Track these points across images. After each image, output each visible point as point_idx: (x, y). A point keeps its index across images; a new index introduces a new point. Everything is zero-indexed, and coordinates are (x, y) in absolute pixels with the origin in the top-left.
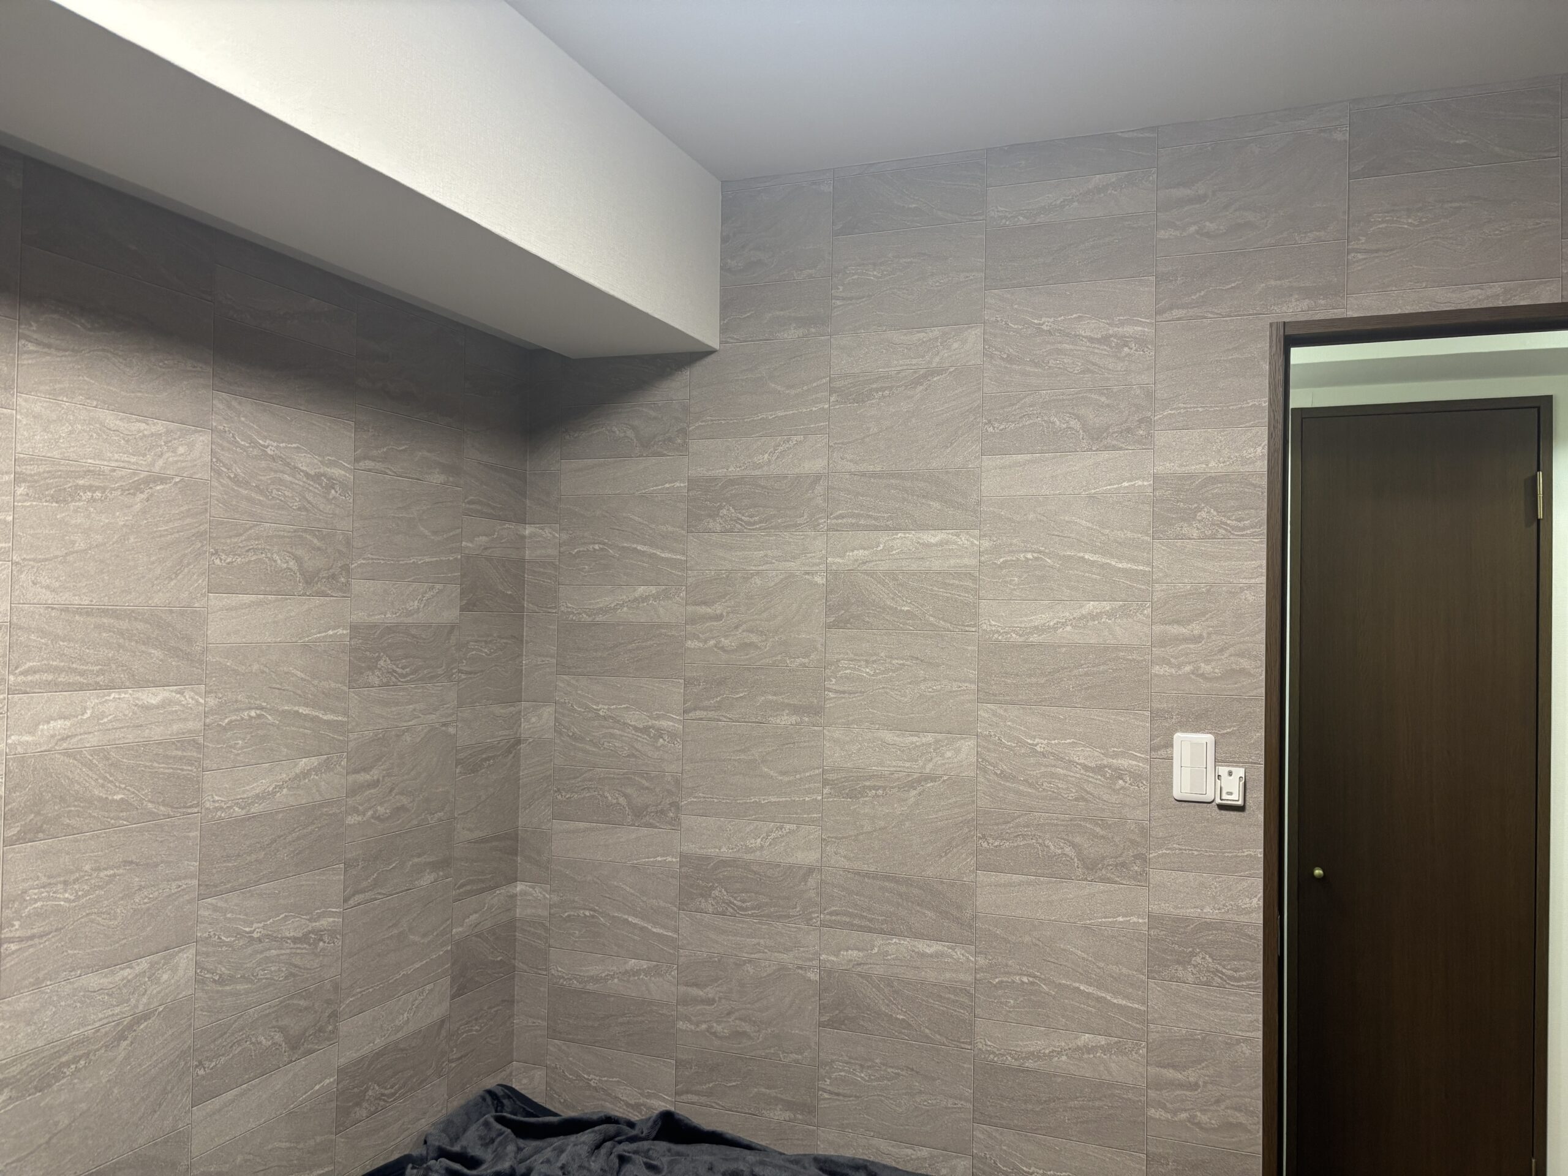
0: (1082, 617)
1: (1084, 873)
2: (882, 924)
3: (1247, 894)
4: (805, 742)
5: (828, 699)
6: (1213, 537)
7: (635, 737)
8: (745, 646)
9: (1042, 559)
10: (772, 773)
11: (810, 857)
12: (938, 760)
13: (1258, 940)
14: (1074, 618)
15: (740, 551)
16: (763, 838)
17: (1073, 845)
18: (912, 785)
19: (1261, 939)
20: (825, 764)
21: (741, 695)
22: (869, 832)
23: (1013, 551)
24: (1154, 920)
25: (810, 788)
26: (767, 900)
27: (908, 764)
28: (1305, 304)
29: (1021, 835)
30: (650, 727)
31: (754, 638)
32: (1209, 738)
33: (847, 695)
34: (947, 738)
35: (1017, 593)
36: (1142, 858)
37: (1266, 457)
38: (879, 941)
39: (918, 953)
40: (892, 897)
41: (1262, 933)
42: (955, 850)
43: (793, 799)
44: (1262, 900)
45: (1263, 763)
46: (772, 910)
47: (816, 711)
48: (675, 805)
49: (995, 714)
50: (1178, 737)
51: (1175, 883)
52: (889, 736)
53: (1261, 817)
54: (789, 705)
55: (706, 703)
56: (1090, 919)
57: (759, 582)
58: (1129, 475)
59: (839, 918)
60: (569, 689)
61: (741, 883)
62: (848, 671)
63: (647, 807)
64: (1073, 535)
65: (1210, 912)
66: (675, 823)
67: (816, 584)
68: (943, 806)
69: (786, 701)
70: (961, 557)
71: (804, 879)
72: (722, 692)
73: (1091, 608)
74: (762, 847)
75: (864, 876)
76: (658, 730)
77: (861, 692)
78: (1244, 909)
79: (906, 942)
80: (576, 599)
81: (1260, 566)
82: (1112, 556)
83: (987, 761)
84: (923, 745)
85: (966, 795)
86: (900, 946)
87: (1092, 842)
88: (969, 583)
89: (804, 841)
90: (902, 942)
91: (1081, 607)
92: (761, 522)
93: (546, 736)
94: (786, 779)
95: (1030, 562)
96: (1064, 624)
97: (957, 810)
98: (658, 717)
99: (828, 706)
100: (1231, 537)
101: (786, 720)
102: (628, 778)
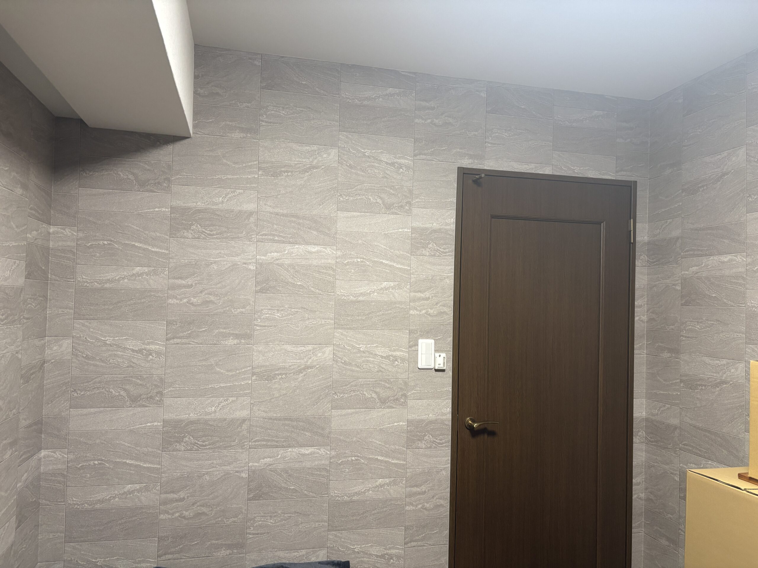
0: (382, 289)
1: (380, 405)
2: (283, 443)
3: (445, 406)
4: (242, 353)
5: (256, 330)
6: (434, 255)
7: (133, 356)
8: (206, 302)
9: (365, 262)
10: (222, 371)
11: (245, 413)
12: (315, 358)
13: (449, 426)
14: (378, 289)
15: (204, 250)
16: (216, 406)
17: (376, 393)
18: (300, 371)
19: (451, 425)
20: (253, 364)
21: (204, 329)
22: (277, 397)
23: (351, 258)
24: (410, 422)
25: (244, 378)
26: (218, 439)
27: (298, 361)
28: (470, 161)
29: (353, 390)
30: (143, 350)
31: (212, 298)
32: (432, 341)
33: (266, 328)
34: (319, 347)
35: (353, 277)
36: (405, 396)
37: (455, 223)
38: (281, 451)
39: (302, 454)
40: (289, 428)
41: (451, 423)
42: (321, 401)
43: (235, 384)
44: (451, 409)
45: (452, 351)
46: (221, 444)
47: (248, 336)
48: (161, 393)
49: (342, 334)
50: (421, 341)
51: (418, 405)
52: (289, 348)
53: (451, 374)
54: (233, 334)
55: (181, 334)
56: (383, 426)
57: (216, 267)
58: (402, 226)
59: (260, 443)
60: (83, 328)
61: (202, 432)
62: (268, 315)
63: (141, 395)
64: (378, 252)
65: (432, 416)
66: (160, 403)
67: (250, 269)
68: (316, 380)
69: (231, 332)
70: (327, 259)
71: (241, 425)
72: (191, 328)
73: (385, 285)
74: (215, 411)
75: (274, 420)
76: (149, 351)
77: (274, 326)
78: (444, 413)
79: (296, 450)
80: (89, 274)
81: (452, 269)
82: (394, 262)
83: (338, 357)
84: (307, 351)
85: (327, 374)
86: (292, 452)
87: (384, 391)
88: (331, 272)
89: (240, 406)
90: (294, 450)
91: (381, 284)
92: (217, 234)
93: (65, 358)
94: (230, 374)
95: (359, 263)
96: (374, 292)
97: (323, 382)
98: (149, 344)
99: (256, 334)
100: (441, 256)
101: (231, 342)
102: (127, 380)
